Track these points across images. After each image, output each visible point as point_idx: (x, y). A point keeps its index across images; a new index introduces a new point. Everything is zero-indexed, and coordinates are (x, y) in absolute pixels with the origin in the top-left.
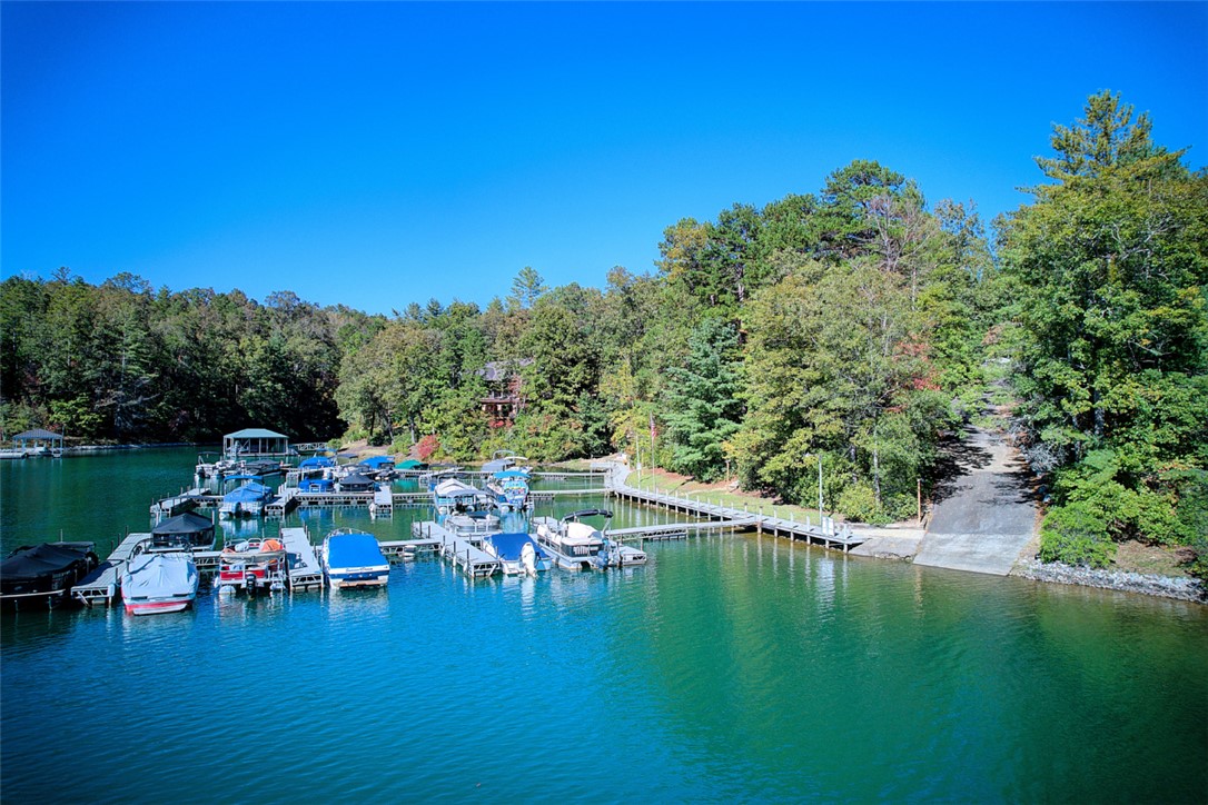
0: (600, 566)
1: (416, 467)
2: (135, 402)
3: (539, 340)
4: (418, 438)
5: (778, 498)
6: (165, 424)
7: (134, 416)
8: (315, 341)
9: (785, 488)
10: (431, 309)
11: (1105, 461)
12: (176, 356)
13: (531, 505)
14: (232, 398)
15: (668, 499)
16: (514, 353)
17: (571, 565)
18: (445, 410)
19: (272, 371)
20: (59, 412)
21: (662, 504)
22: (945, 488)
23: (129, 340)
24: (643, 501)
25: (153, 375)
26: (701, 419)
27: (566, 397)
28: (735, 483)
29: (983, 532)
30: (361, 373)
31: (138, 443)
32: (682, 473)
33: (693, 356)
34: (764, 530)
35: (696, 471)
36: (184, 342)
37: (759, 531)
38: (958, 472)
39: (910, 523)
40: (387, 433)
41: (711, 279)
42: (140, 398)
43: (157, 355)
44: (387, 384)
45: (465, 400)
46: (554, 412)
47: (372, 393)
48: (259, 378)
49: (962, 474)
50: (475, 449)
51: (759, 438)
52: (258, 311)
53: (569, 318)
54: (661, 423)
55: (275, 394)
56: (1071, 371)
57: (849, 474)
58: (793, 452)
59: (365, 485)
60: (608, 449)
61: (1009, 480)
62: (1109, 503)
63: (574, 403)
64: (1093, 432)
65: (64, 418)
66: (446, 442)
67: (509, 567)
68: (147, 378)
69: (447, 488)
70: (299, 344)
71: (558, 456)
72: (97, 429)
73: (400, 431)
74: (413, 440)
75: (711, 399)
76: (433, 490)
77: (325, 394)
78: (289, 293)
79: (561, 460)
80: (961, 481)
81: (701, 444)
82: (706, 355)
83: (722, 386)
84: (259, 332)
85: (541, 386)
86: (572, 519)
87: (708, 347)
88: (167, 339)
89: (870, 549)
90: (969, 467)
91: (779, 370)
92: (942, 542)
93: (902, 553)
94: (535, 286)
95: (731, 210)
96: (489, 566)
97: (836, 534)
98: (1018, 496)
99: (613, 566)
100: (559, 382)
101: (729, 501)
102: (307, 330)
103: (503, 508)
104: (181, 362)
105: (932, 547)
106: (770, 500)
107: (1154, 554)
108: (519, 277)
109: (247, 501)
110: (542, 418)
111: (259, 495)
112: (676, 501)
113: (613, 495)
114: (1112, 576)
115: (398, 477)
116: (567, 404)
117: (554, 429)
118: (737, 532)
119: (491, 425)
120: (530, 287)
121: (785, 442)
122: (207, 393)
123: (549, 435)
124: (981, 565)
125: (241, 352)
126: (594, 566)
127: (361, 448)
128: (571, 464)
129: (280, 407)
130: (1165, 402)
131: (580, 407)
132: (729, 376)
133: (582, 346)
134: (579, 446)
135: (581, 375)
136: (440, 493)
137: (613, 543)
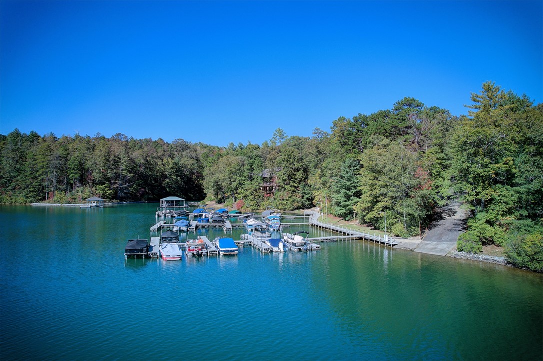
0: (305, 249)
1: (237, 213)
2: (126, 186)
3: (284, 161)
4: (236, 201)
5: (373, 227)
6: (135, 194)
7: (125, 191)
8: (192, 160)
9: (374, 224)
10: (240, 147)
11: (482, 216)
12: (140, 167)
13: (281, 229)
14: (161, 184)
15: (333, 227)
16: (274, 166)
17: (295, 249)
18: (247, 190)
19: (176, 172)
20: (100, 189)
21: (330, 229)
22: (434, 225)
23: (123, 161)
24: (323, 227)
25: (132, 175)
26: (345, 197)
27: (295, 184)
28: (358, 221)
29: (442, 241)
30: (213, 174)
31: (126, 202)
32: (339, 217)
33: (343, 173)
34: (365, 239)
35: (344, 216)
36: (143, 161)
37: (364, 239)
38: (442, 218)
39: (417, 237)
40: (223, 198)
41: (350, 142)
42: (128, 184)
43: (133, 168)
44: (224, 179)
45: (255, 186)
46: (290, 191)
47: (218, 182)
48: (171, 175)
49: (442, 219)
50: (259, 205)
51: (365, 205)
52: (170, 147)
53: (296, 153)
54: (330, 198)
55: (177, 181)
56: (469, 185)
57: (398, 219)
58: (377, 211)
59: (221, 220)
60: (312, 206)
61: (460, 222)
62: (482, 231)
63: (298, 187)
64: (481, 206)
65: (101, 192)
66: (247, 203)
67: (275, 249)
68: (130, 176)
69: (251, 222)
70: (186, 161)
71: (292, 208)
72: (112, 196)
73: (228, 197)
74: (234, 201)
75: (349, 189)
76: (245, 222)
77: (197, 181)
78: (182, 140)
79: (293, 210)
80: (442, 222)
81: (345, 206)
82: (347, 173)
83: (353, 185)
84: (170, 156)
85: (285, 180)
86: (295, 234)
87: (348, 170)
88: (137, 160)
89: (400, 246)
90: (447, 217)
91: (371, 181)
92: (426, 244)
93: (411, 248)
94: (282, 136)
95: (358, 116)
96: (269, 249)
97: (389, 241)
98: (460, 228)
99: (309, 250)
100: (292, 178)
101: (355, 228)
102: (189, 155)
103: (272, 229)
104: (142, 169)
105: (423, 246)
106: (370, 228)
107: (498, 249)
108: (276, 132)
109: (183, 226)
110: (285, 193)
111: (186, 224)
112: (335, 228)
113: (312, 225)
114: (480, 256)
115: (230, 217)
116: (295, 187)
117: (290, 197)
118: (356, 239)
119: (265, 195)
120: (280, 137)
121: (374, 208)
122: (151, 181)
123: (288, 200)
124: (437, 252)
125: (164, 165)
126: (303, 250)
127: (213, 204)
128: (297, 211)
129: (179, 186)
130: (503, 196)
131: (301, 188)
132: (356, 181)
133: (301, 164)
134: (300, 204)
135: (301, 175)
136: (249, 224)
137: (310, 242)
